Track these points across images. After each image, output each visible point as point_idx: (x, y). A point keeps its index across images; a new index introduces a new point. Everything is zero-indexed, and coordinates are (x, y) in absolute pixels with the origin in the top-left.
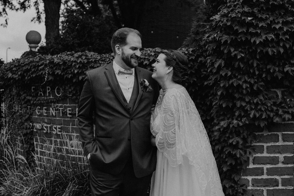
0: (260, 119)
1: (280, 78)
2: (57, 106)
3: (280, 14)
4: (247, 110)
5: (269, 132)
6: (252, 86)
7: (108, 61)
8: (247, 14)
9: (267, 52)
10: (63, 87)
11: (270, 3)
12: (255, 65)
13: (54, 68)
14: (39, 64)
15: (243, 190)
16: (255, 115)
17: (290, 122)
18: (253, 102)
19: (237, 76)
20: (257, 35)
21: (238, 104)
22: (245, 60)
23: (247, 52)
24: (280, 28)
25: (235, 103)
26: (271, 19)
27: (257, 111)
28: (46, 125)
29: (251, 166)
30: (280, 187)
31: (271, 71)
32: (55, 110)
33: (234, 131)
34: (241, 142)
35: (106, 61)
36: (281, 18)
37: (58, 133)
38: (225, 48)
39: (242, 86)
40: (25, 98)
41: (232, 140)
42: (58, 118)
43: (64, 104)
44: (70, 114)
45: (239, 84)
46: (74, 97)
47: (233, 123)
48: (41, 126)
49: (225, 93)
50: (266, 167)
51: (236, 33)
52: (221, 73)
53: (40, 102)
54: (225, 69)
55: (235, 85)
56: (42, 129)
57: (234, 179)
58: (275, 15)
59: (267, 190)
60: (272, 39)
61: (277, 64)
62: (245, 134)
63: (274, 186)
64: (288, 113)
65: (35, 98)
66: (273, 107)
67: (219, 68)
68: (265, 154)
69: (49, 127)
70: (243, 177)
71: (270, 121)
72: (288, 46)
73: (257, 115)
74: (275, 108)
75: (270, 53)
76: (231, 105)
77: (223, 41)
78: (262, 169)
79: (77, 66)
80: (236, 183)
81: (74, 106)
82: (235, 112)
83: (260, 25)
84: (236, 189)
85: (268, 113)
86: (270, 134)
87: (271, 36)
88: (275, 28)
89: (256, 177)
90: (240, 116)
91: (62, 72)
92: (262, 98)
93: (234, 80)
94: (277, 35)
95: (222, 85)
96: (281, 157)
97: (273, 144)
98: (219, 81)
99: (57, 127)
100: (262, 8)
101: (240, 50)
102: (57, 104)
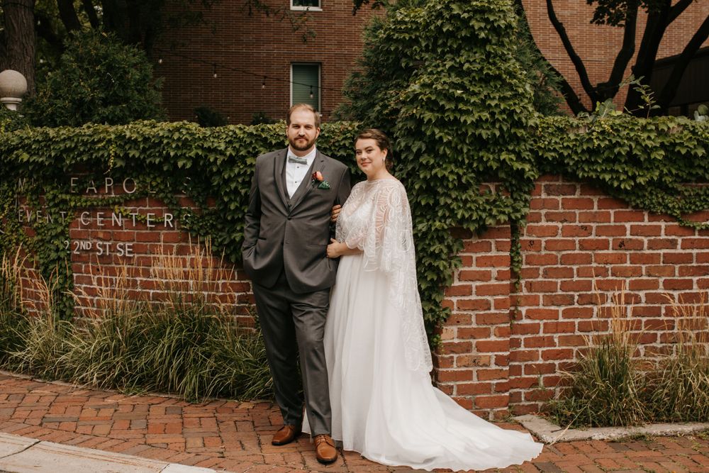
0: (469, 220)
1: (495, 168)
2: (125, 210)
3: (496, 87)
4: (453, 209)
5: (479, 238)
6: (459, 177)
8: (455, 86)
9: (480, 135)
10: (141, 179)
11: (484, 73)
12: (465, 151)
13: (127, 147)
14: (96, 140)
15: (447, 314)
16: (463, 216)
17: (505, 226)
18: (461, 199)
19: (442, 165)
20: (468, 112)
21: (442, 201)
22: (453, 145)
23: (455, 135)
24: (496, 105)
25: (438, 200)
26: (485, 93)
27: (466, 210)
28: (101, 243)
29: (456, 283)
30: (493, 311)
31: (485, 159)
32: (122, 217)
34: (445, 251)
36: (497, 92)
37: (127, 255)
38: (427, 129)
39: (448, 178)
40: (55, 197)
41: (434, 248)
42: (126, 231)
43: (138, 207)
44: (151, 223)
45: (445, 175)
46: (161, 195)
47: (435, 226)
48: (90, 244)
49: (424, 187)
50: (475, 284)
51: (442, 109)
52: (421, 160)
53: (89, 203)
54: (426, 155)
55: (439, 176)
56: (94, 249)
57: (435, 300)
58: (490, 88)
59: (476, 315)
60: (487, 120)
61: (492, 150)
62: (449, 241)
63: (485, 310)
64: (504, 213)
65: (78, 197)
66: (485, 205)
67: (419, 154)
68: (474, 268)
69: (108, 247)
70: (446, 298)
71: (481, 223)
72: (505, 129)
73: (467, 216)
74: (488, 207)
75: (484, 137)
76: (431, 202)
77: (426, 120)
78: (470, 287)
79: (174, 146)
80: (436, 304)
81: (159, 209)
82: (437, 211)
83: (472, 101)
84: (437, 313)
85: (480, 213)
86: (480, 241)
87: (486, 115)
88: (490, 105)
89: (463, 298)
90: (444, 217)
91: (141, 154)
92: (472, 193)
93: (438, 170)
94: (493, 114)
95: (422, 176)
96: (494, 271)
97: (483, 254)
98: (418, 171)
99: (125, 245)
100: (474, 77)
101: (446, 131)
102: (126, 208)
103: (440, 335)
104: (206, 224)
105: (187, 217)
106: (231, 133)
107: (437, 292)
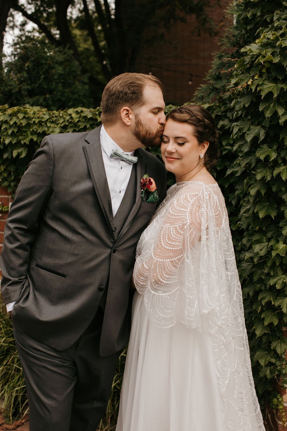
7: (61, 124)
25: (284, 211)
33: (278, 264)
35: (58, 122)
38: (267, 108)
41: (275, 280)
47: (277, 249)
49: (263, 192)
52: (258, 154)
54: (265, 146)
55: (284, 179)
57: (275, 351)
67: (255, 144)
76: (273, 215)
77: (263, 94)
81: (5, 198)
82: (282, 228)
84: (279, 368)
93: (282, 168)
95: (259, 177)
98: (254, 169)
103: (281, 396)
106: (68, 118)
107: (279, 338)
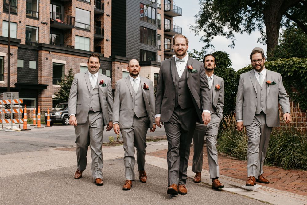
104: (301, 99)
105: (294, 96)
